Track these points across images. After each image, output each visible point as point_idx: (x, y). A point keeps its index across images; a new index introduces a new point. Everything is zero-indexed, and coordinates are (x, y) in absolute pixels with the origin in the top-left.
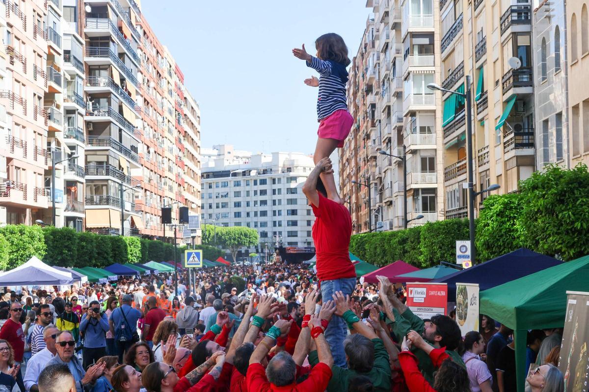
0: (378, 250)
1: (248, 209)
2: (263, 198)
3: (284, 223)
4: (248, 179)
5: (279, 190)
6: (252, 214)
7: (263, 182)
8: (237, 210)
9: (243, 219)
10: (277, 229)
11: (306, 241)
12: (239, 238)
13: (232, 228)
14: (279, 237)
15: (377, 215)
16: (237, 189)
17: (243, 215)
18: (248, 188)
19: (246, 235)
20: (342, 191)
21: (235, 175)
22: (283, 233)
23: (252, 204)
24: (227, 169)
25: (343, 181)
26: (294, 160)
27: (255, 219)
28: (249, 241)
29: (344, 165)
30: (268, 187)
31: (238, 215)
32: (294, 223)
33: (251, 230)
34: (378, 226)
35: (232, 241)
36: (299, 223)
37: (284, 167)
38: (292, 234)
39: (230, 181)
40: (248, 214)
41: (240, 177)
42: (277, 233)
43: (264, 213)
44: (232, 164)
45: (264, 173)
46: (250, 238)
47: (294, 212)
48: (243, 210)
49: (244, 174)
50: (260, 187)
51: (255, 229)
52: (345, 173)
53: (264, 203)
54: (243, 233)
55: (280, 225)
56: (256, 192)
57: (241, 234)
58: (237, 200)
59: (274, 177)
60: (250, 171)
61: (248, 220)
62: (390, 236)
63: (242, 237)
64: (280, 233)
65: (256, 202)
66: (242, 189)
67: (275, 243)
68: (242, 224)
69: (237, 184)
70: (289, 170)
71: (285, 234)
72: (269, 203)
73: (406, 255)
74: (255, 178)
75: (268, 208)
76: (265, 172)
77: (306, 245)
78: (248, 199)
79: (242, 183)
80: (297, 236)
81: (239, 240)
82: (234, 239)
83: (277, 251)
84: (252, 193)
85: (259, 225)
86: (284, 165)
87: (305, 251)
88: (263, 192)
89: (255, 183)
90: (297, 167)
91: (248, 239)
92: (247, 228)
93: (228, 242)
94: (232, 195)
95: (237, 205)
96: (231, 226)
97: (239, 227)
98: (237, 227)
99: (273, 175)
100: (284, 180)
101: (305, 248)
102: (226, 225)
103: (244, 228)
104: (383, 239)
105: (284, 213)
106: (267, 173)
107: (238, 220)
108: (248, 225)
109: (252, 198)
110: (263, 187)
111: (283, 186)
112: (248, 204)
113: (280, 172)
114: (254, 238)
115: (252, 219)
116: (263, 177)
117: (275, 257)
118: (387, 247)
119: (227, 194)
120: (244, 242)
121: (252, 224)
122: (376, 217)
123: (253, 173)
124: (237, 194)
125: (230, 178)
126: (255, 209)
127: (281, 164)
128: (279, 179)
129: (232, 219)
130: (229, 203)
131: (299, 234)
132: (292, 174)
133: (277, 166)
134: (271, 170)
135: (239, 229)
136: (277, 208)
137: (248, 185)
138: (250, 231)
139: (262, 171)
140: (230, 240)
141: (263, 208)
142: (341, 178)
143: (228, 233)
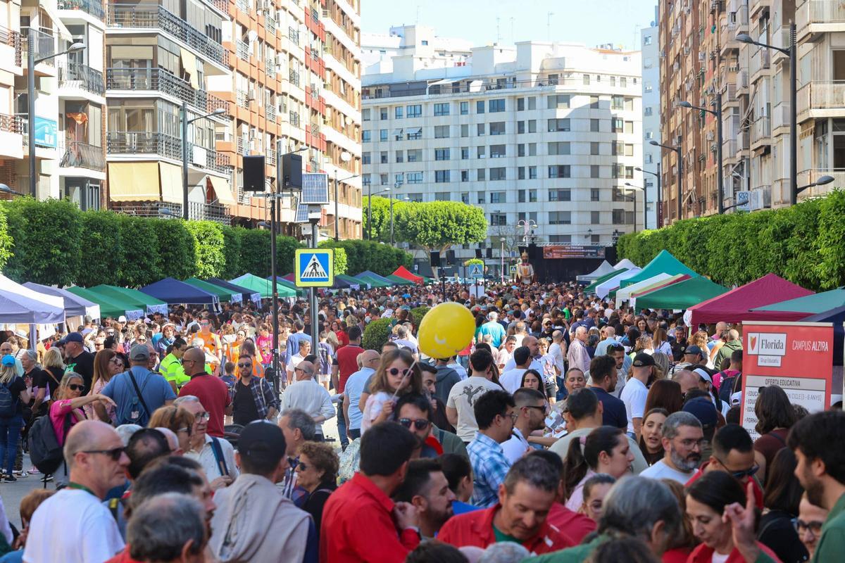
0: (733, 253)
1: (465, 165)
2: (497, 140)
3: (542, 195)
4: (464, 99)
5: (532, 123)
6: (473, 176)
7: (498, 106)
8: (441, 165)
9: (454, 185)
10: (527, 207)
11: (587, 233)
12: (444, 225)
13: (430, 205)
14: (531, 223)
15: (738, 177)
16: (442, 121)
17: (455, 176)
18: (464, 119)
19: (459, 221)
20: (666, 126)
21: (436, 90)
22: (539, 216)
23: (473, 153)
24: (419, 78)
25: (669, 102)
26: (563, 59)
27: (480, 186)
28: (467, 233)
29: (670, 69)
30: (507, 117)
31: (442, 176)
32: (564, 195)
33: (471, 208)
34: (738, 201)
35: (430, 232)
36: (573, 195)
37: (542, 73)
38: (559, 218)
39: (426, 104)
40: (464, 175)
41: (447, 95)
42: (527, 216)
43: (499, 174)
44: (431, 66)
45: (499, 87)
46: (468, 226)
47: (563, 171)
48: (453, 165)
49: (456, 87)
50: (490, 117)
51: (479, 207)
52: (672, 86)
53: (498, 150)
54: (453, 217)
55: (532, 199)
56: (481, 128)
57: (450, 218)
58: (442, 144)
59: (519, 95)
60: (469, 83)
61: (465, 187)
62: (756, 222)
63: (450, 223)
64: (533, 215)
65: (481, 150)
66: (453, 120)
67: (521, 237)
68: (452, 195)
69: (442, 110)
70: (554, 79)
71: (543, 218)
72: (511, 151)
73: (788, 262)
74: (479, 98)
75: (507, 162)
76: (501, 84)
77: (588, 243)
78: (465, 142)
79: (453, 109)
80: (569, 222)
81: (446, 230)
82: (435, 229)
83: (524, 254)
84: (473, 130)
85: (488, 197)
86: (542, 69)
87: (586, 254)
88: (497, 128)
89: (480, 110)
90: (569, 73)
91: (464, 229)
92: (463, 205)
93: (421, 235)
94: (429, 133)
95: (442, 154)
96: (427, 201)
97: (446, 203)
98: (439, 203)
99: (519, 91)
100: (541, 102)
101: (585, 248)
102: (417, 198)
103: (455, 205)
104: (743, 229)
105: (542, 172)
106: (505, 87)
107: (442, 187)
108: (465, 199)
109: (473, 141)
110: (497, 117)
111: (540, 114)
112: (464, 155)
113: (533, 84)
114: (477, 226)
115: (474, 186)
116: (496, 95)
118: (750, 246)
119: (420, 131)
120: (456, 235)
121: (474, 198)
122: (736, 180)
123: (476, 86)
124: (442, 132)
125: (427, 97)
126: (480, 164)
127: (535, 68)
128: (532, 100)
129: (429, 186)
130: (424, 151)
131: (574, 218)
132: (559, 89)
133: (527, 70)
134: (514, 79)
135: (446, 207)
136: (526, 162)
137: (464, 112)
138: (468, 211)
139: (495, 81)
140: (426, 231)
141: (497, 162)
142: (664, 98)
143: (421, 216)
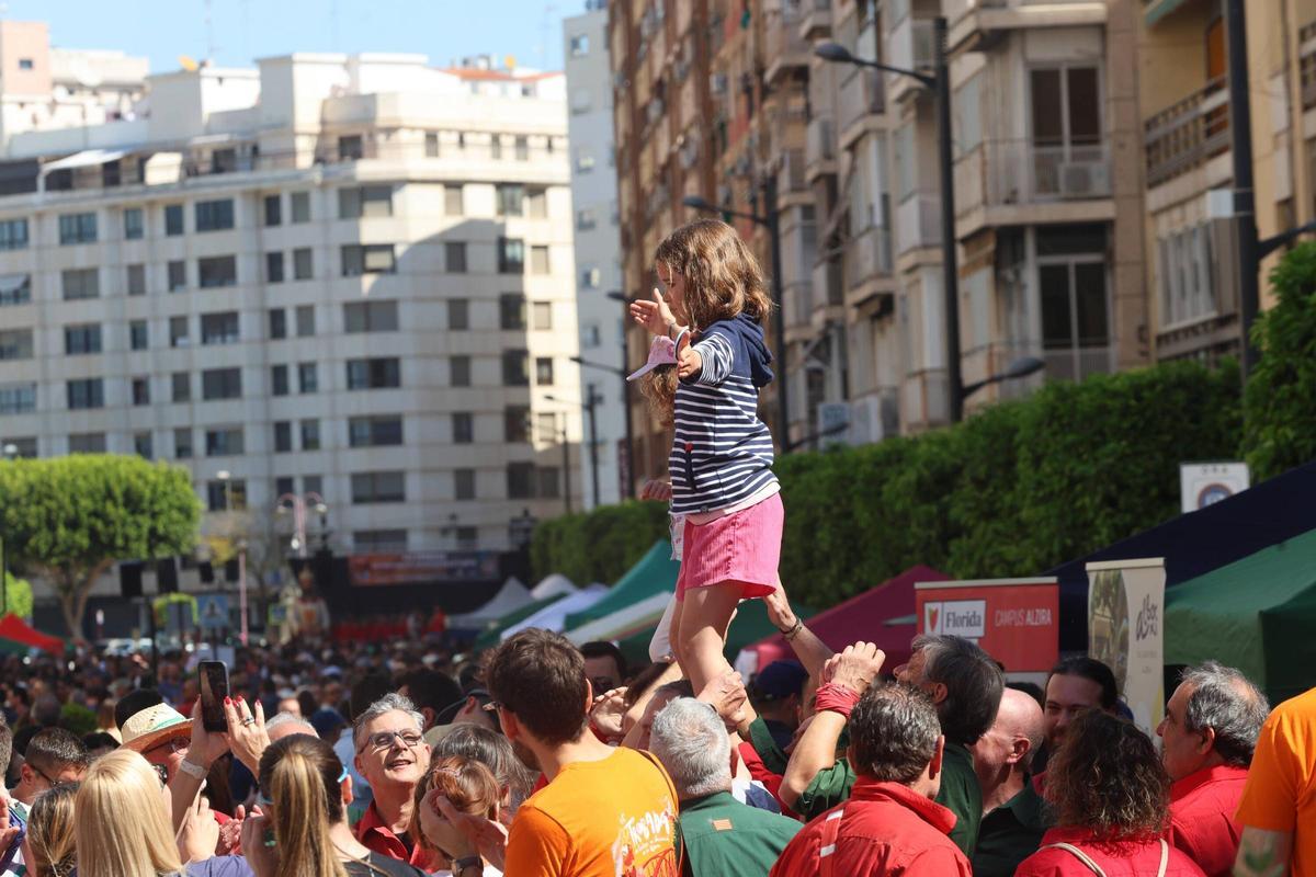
0: (824, 537)
1: (140, 363)
2: (218, 300)
3: (333, 433)
4: (133, 201)
5: (303, 256)
6: (161, 390)
7: (216, 216)
8: (81, 367)
9: (115, 415)
10: (297, 464)
11: (445, 522)
12: (95, 514)
13: (57, 463)
14: (311, 503)
15: (818, 372)
16: (80, 256)
17: (115, 392)
18: (134, 252)
19: (132, 501)
20: (634, 256)
21: (63, 180)
22: (328, 485)
23: (158, 334)
24: (21, 152)
25: (640, 195)
26: (372, 97)
27: (178, 415)
28: (153, 532)
29: (639, 117)
30: (240, 242)
31: (85, 394)
32: (386, 431)
33: (158, 469)
34: (821, 426)
35: (62, 531)
36: (410, 430)
37: (322, 135)
38: (377, 489)
39: (40, 216)
40: (140, 391)
41: (91, 193)
42: (298, 485)
43: (223, 383)
44: (49, 123)
45: (218, 169)
46: (154, 515)
47: (381, 373)
48: (110, 366)
49: (111, 174)
50: (199, 245)
51: (181, 467)
52: (646, 157)
53: (219, 325)
54: (118, 492)
55: (311, 443)
56: (176, 273)
57: (109, 495)
58: (82, 312)
59: (268, 187)
60: (142, 161)
61: (144, 418)
62: (877, 464)
63: (110, 507)
64: (313, 484)
65: (178, 326)
66: (105, 254)
67: (287, 539)
68: (111, 441)
69: (79, 230)
70: (352, 147)
71: (337, 489)
72: (251, 325)
73: (954, 546)
74: (170, 197)
75: (241, 353)
76: (223, 161)
77: (451, 544)
78: (139, 308)
79: (105, 226)
80: (399, 498)
81: (99, 525)
82: (73, 524)
83: (305, 575)
84: (158, 278)
85: (199, 443)
86: (323, 122)
87: (451, 571)
88: (217, 272)
89: (174, 226)
90: (390, 131)
91: (146, 522)
92: (139, 463)
93: (41, 541)
94: (50, 287)
95: (82, 340)
96: (49, 454)
97: (97, 460)
98: (81, 460)
99: (266, 177)
100: (324, 205)
101: (451, 556)
102: (27, 448)
103: (120, 462)
104: (844, 481)
105: (331, 376)
106: (233, 169)
107: (85, 421)
108: (143, 447)
109: (159, 305)
110: (214, 244)
111: (319, 234)
112: (138, 337)
113: (305, 160)
114: (175, 515)
115: (164, 415)
116: (214, 188)
117: (294, 609)
118: (863, 516)
119: (27, 284)
120: (126, 538)
121: (164, 444)
122: (815, 381)
123: (163, 170)
124: (80, 284)
125: (39, 198)
126: (176, 361)
127: (307, 118)
128: (301, 200)
129: (53, 417)
130: (37, 335)
131: (413, 487)
132: (367, 170)
133: (285, 127)
134: (255, 150)
135: (98, 470)
136: (290, 351)
137: (133, 232)
138: (152, 477)
139: (207, 155)
140: (52, 526)
141: (218, 355)
142: (626, 186)
143: (38, 493)
